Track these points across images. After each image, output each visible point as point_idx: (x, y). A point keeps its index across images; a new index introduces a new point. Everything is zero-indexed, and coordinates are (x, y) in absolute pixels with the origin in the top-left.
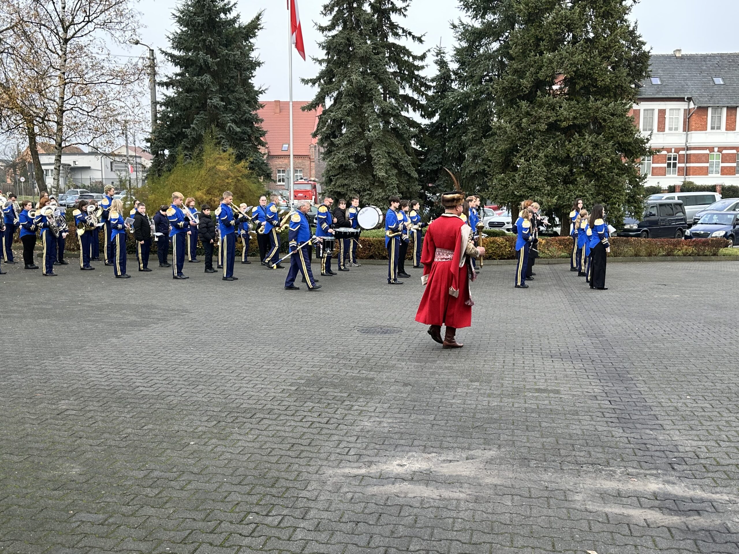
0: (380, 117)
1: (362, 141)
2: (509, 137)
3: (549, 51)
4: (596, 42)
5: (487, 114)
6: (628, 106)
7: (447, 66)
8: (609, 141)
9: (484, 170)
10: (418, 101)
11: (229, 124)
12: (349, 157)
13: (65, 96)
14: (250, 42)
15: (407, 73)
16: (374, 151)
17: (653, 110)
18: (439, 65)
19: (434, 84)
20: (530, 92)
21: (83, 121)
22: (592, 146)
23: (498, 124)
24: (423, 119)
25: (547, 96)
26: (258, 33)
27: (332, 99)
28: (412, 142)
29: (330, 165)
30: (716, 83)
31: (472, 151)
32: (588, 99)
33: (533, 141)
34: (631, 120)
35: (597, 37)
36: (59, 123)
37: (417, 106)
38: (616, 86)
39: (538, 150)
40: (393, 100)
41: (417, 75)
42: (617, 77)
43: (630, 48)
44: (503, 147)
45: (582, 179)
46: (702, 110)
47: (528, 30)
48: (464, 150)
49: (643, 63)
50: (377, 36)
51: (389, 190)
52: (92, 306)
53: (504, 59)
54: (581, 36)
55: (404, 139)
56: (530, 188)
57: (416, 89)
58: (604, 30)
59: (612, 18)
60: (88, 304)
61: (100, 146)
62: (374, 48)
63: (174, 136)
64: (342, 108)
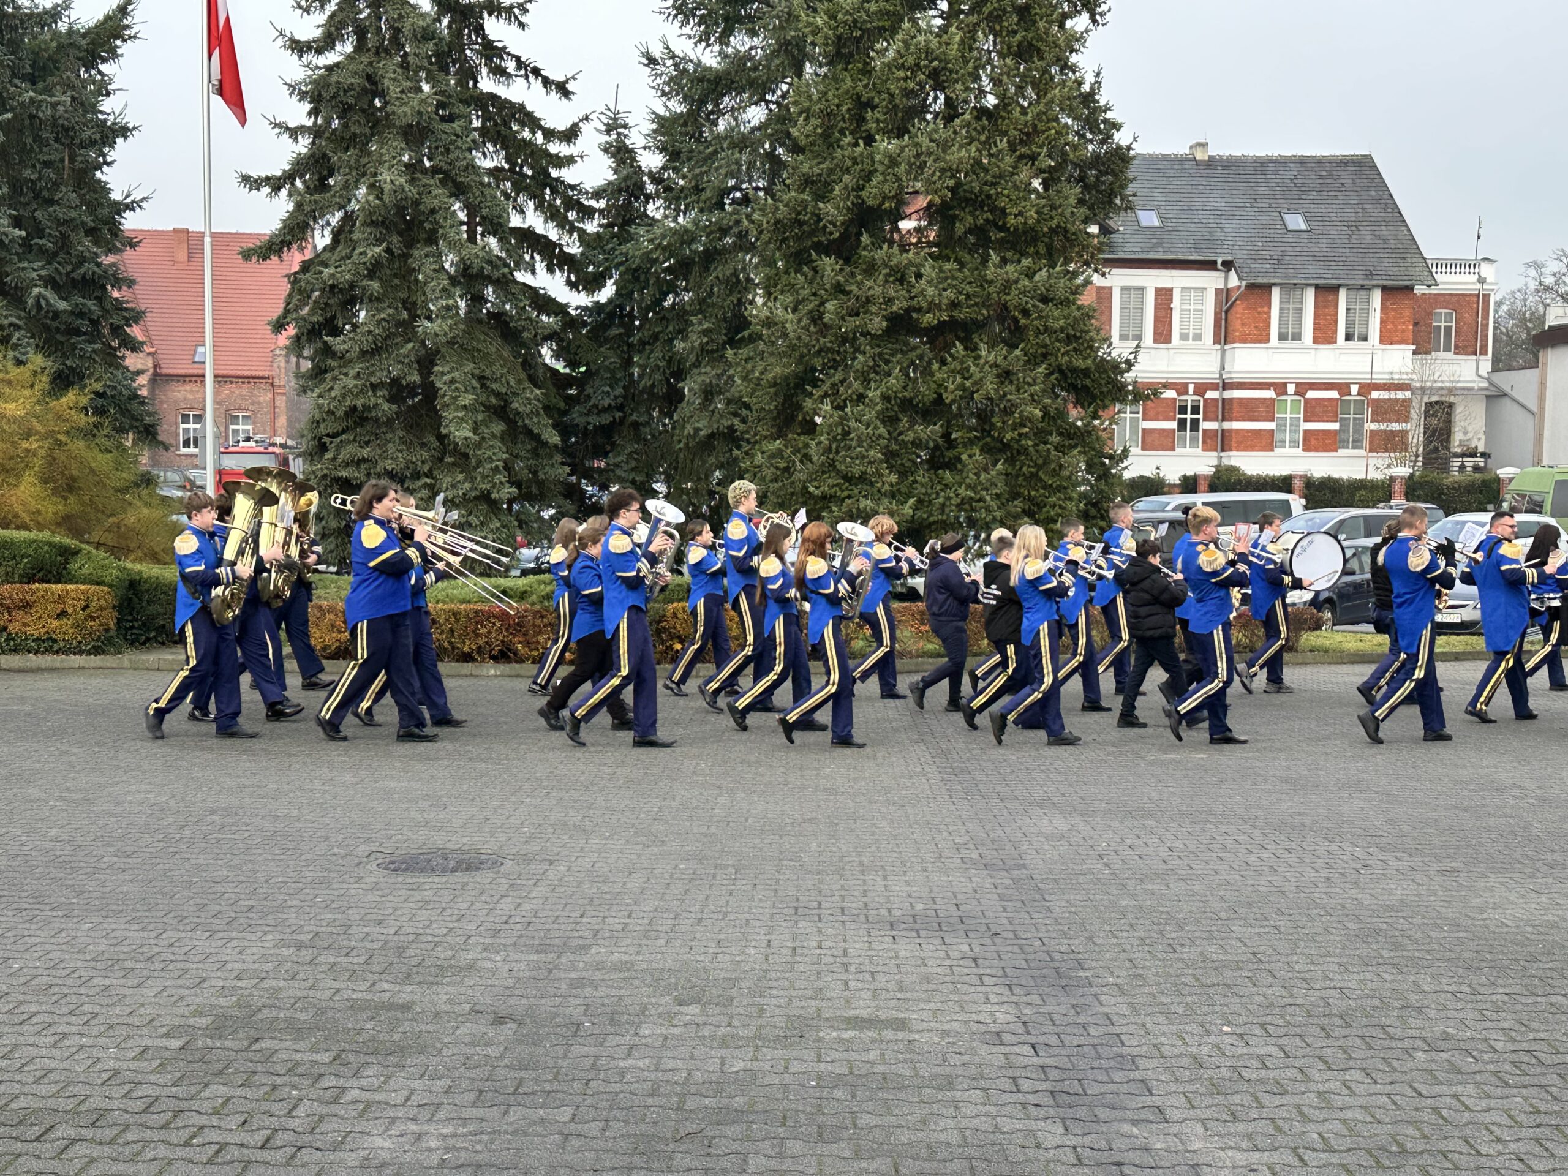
0: (459, 283)
1: (410, 345)
2: (793, 348)
3: (888, 133)
4: (1004, 119)
5: (738, 286)
6: (1079, 281)
7: (634, 159)
8: (1038, 365)
9: (731, 429)
10: (561, 246)
11: (34, 290)
12: (374, 387)
14: (100, 72)
15: (530, 173)
16: (443, 374)
17: (1142, 289)
18: (613, 156)
19: (602, 204)
20: (844, 236)
22: (998, 376)
23: (765, 312)
24: (574, 293)
25: (885, 246)
26: (125, 49)
27: (327, 232)
28: (546, 353)
29: (320, 407)
30: (1291, 227)
31: (699, 379)
32: (985, 260)
33: (854, 359)
34: (1087, 315)
35: (1006, 105)
37: (558, 257)
38: (1051, 229)
39: (866, 381)
40: (493, 242)
41: (557, 180)
42: (1053, 207)
43: (1083, 136)
44: (777, 371)
45: (973, 457)
46: (1259, 290)
47: (835, 79)
48: (680, 374)
49: (1115, 175)
50: (448, 73)
51: (484, 477)
53: (780, 151)
54: (966, 101)
55: (523, 344)
56: (847, 478)
57: (554, 215)
58: (1020, 89)
59: (1041, 58)
62: (441, 105)
64: (355, 257)
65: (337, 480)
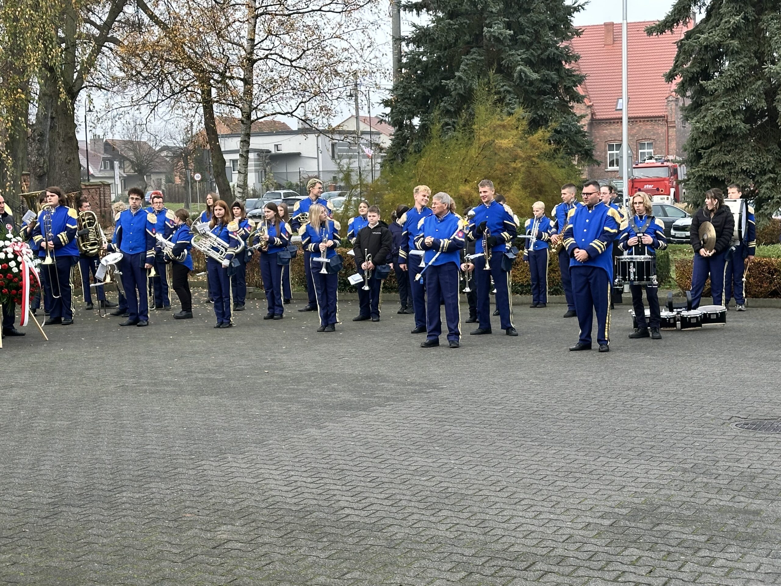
1: (760, 82)
11: (519, 68)
12: (734, 113)
13: (256, 36)
21: (285, 75)
27: (703, 10)
29: (697, 129)
36: (247, 81)
52: (285, 377)
60: (280, 373)
61: (310, 116)
63: (428, 93)
64: (722, 25)
65: (709, 178)
